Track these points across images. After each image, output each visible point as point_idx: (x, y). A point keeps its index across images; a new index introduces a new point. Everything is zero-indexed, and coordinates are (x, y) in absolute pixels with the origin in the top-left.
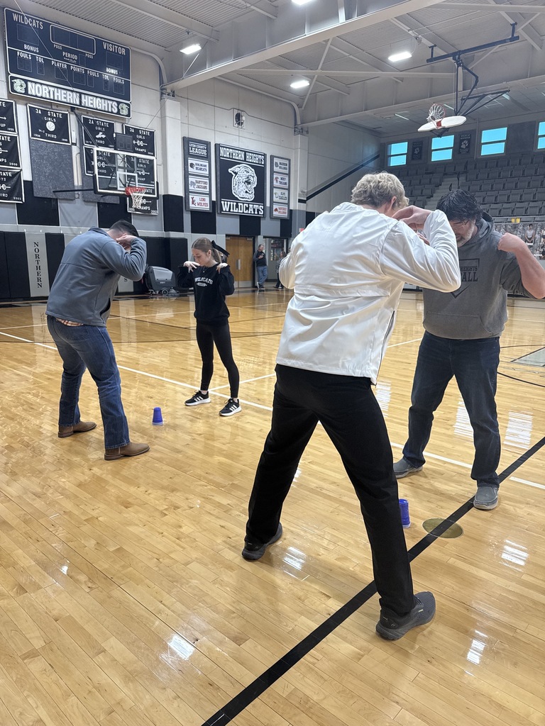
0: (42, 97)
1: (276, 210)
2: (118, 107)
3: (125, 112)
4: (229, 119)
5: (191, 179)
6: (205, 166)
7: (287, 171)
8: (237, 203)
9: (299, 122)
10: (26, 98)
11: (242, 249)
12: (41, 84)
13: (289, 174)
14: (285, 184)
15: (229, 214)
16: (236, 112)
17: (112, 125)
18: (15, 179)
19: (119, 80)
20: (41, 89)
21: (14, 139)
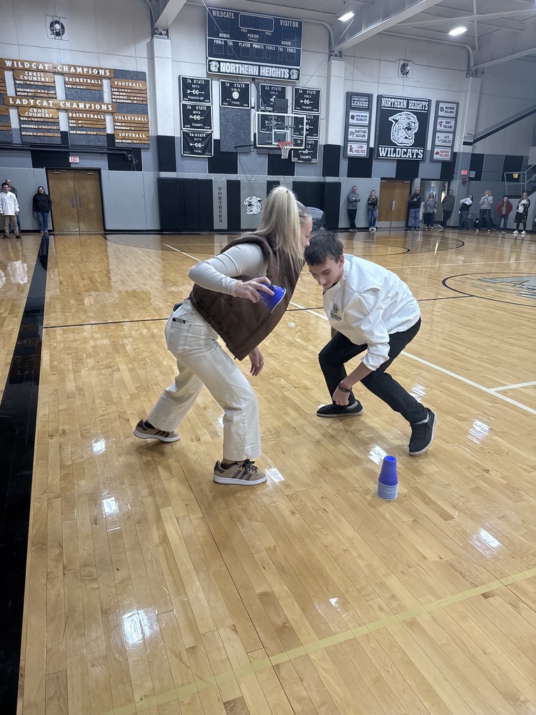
0: (230, 73)
1: (437, 153)
2: (289, 73)
3: (295, 77)
4: (394, 70)
5: (351, 129)
6: (366, 117)
7: (454, 115)
8: (395, 149)
9: (472, 65)
10: (219, 75)
11: (398, 192)
12: (230, 62)
13: (456, 118)
14: (451, 127)
15: (386, 159)
16: (402, 62)
17: (284, 89)
18: (208, 139)
19: (291, 50)
20: (228, 67)
21: (209, 108)
